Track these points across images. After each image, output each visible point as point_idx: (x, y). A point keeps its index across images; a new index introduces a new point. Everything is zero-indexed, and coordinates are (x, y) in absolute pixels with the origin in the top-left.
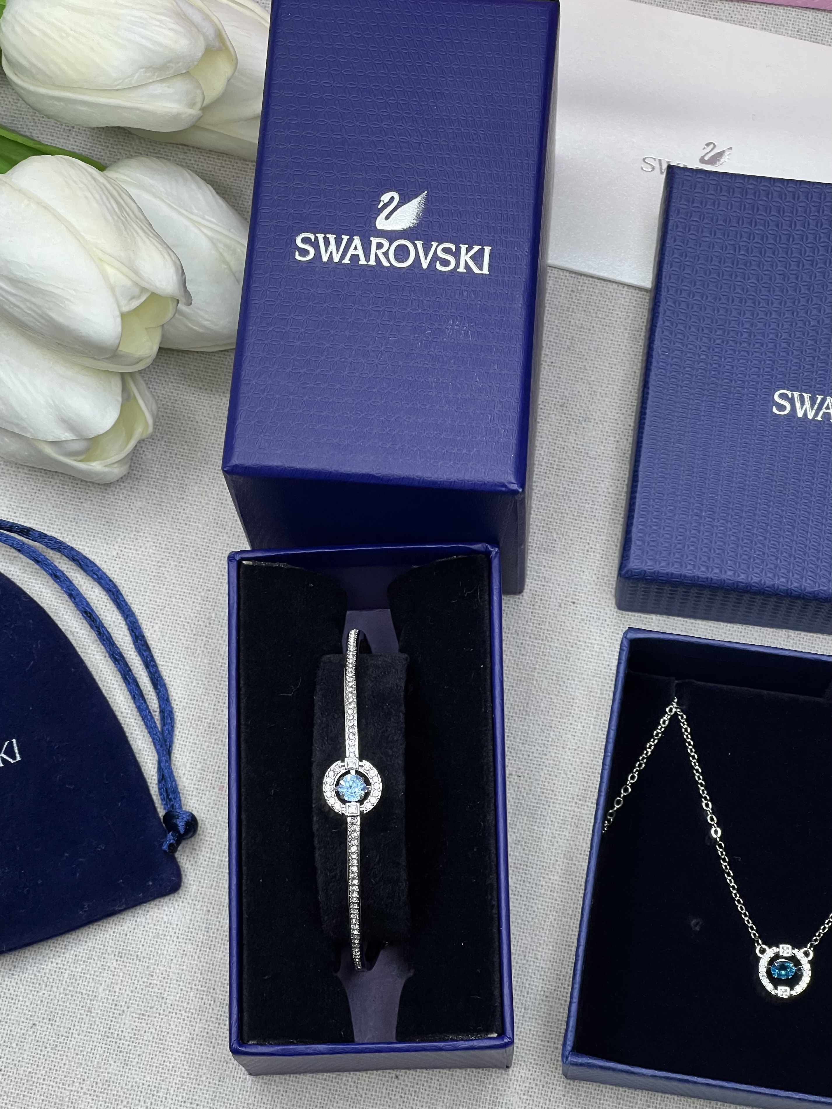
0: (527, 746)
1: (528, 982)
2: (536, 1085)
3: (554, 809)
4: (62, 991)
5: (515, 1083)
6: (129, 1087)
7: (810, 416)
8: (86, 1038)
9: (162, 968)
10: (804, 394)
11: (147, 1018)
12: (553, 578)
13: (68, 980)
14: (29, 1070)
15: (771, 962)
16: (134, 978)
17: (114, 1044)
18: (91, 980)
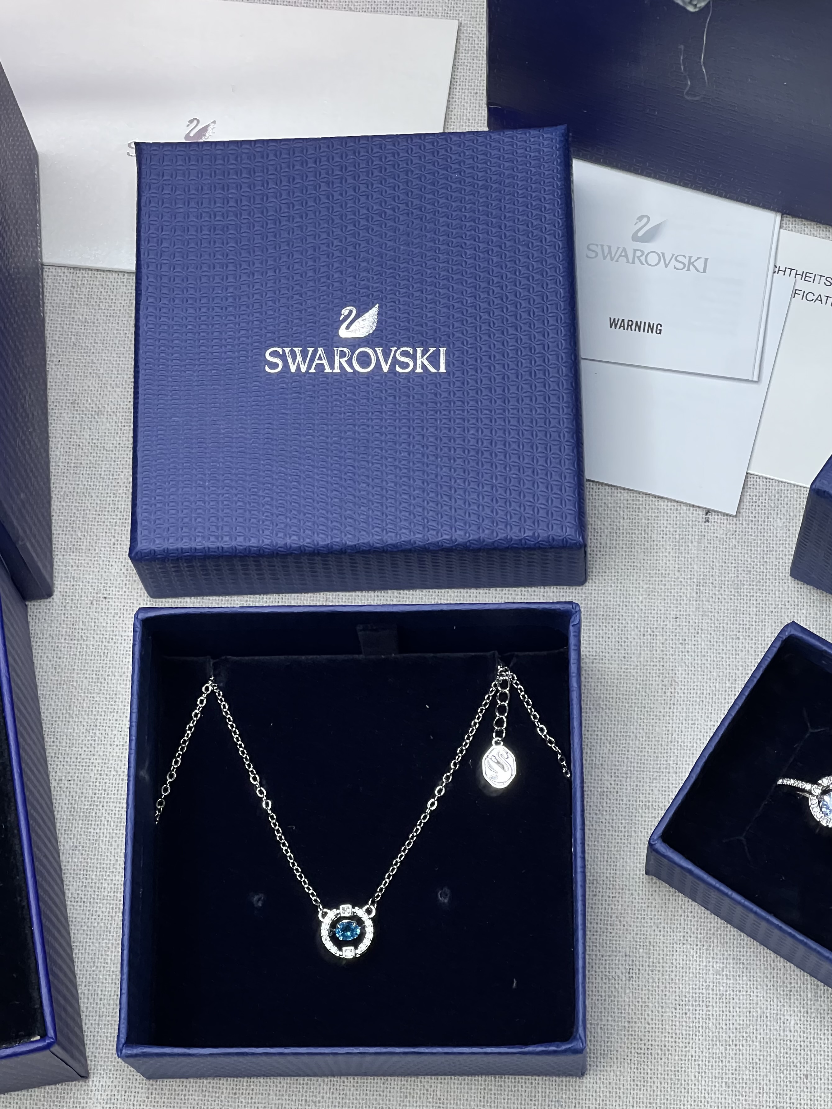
0: (74, 748)
2: (118, 1091)
3: (108, 808)
5: (97, 1093)
7: (304, 369)
10: (295, 349)
12: (81, 576)
15: (333, 925)
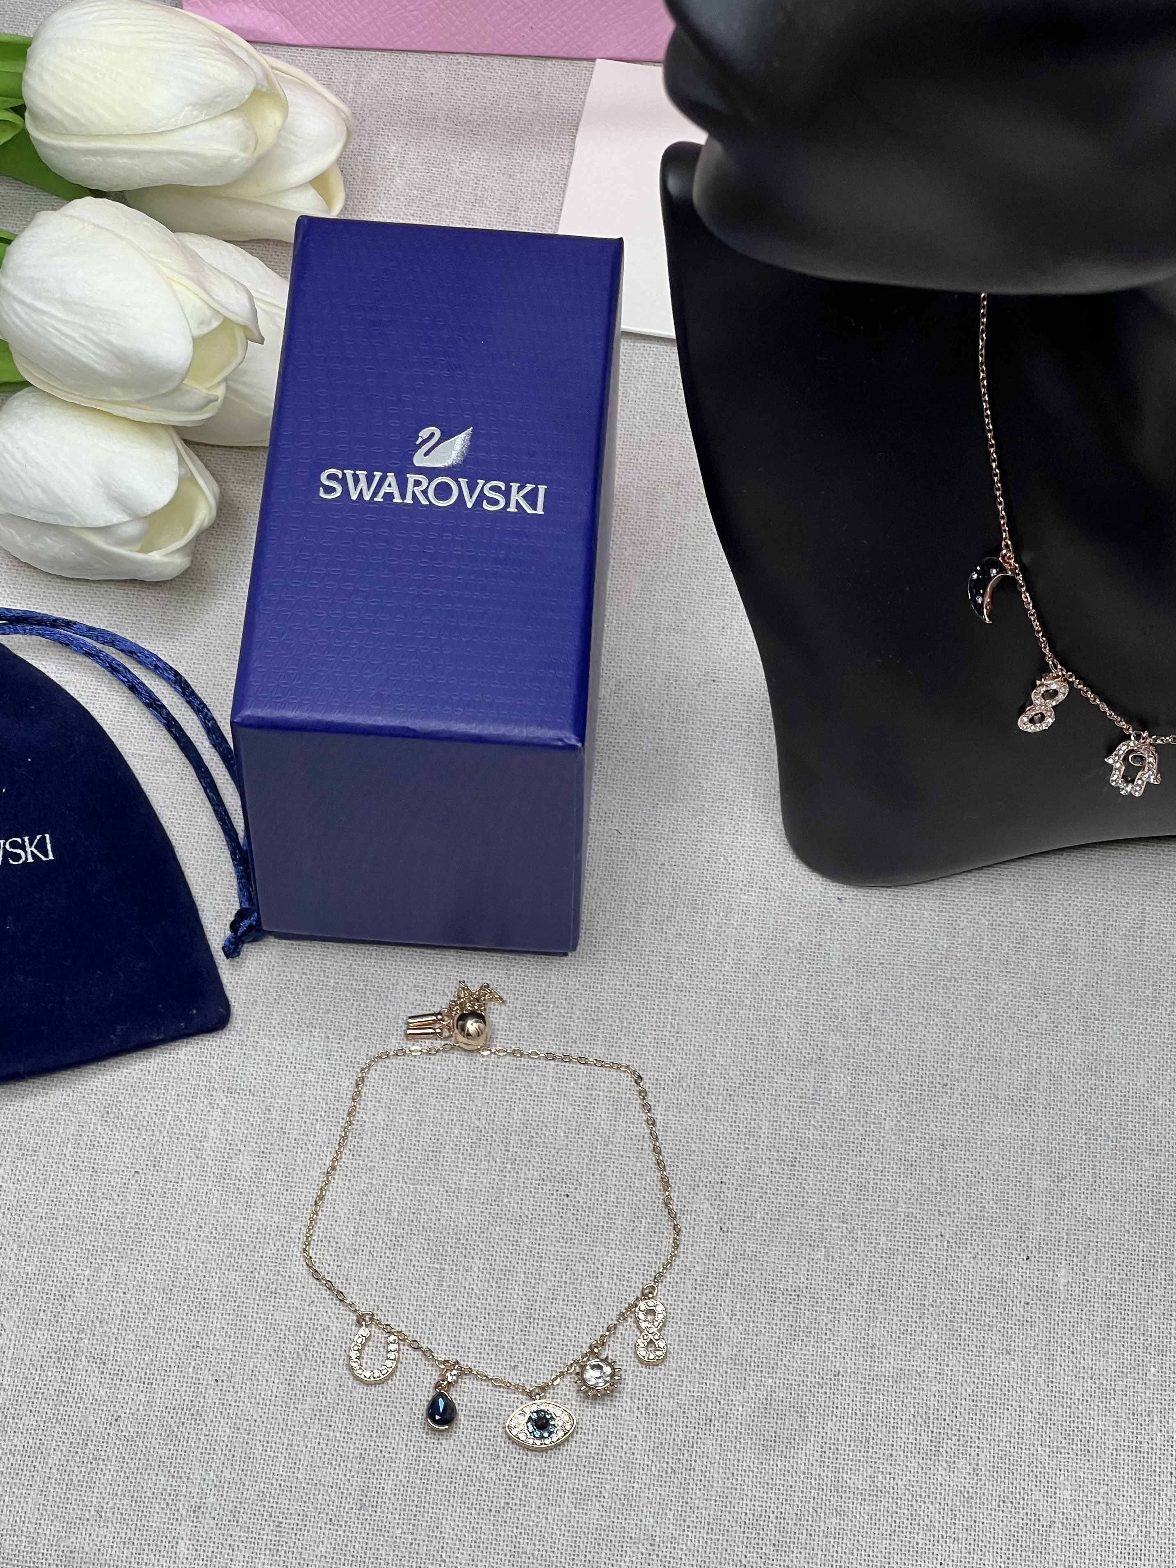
1: (707, 1082)
4: (166, 1134)
6: (255, 1231)
8: (199, 1182)
9: (280, 1101)
11: (268, 1156)
13: (172, 1123)
14: (136, 1221)
16: (248, 1114)
17: (232, 1186)
18: (198, 1121)
